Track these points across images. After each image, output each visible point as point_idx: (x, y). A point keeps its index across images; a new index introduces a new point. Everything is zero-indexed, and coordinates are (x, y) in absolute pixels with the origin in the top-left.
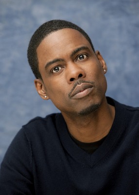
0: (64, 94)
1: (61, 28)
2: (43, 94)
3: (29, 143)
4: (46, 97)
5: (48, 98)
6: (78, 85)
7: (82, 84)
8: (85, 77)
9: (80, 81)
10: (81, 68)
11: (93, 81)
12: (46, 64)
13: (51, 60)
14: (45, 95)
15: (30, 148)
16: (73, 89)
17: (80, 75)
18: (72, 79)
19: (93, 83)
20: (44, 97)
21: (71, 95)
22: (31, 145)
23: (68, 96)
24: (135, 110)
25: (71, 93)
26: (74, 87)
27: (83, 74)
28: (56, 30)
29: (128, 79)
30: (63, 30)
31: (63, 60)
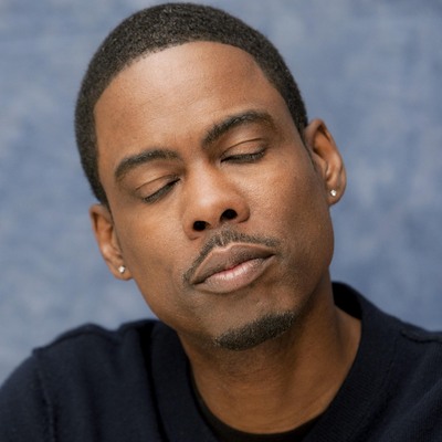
0: (170, 272)
1: (181, 41)
2: (114, 259)
3: (50, 410)
4: (122, 269)
5: (127, 274)
6: (217, 250)
7: (232, 244)
8: (246, 219)
9: (224, 234)
10: (234, 189)
11: (276, 235)
12: (118, 162)
13: (134, 150)
14: (120, 262)
15: (51, 430)
16: (199, 260)
17: (229, 214)
18: (199, 226)
19: (271, 243)
20: (117, 268)
21: (193, 278)
22: (56, 419)
23: (181, 279)
24: (429, 341)
25: (192, 270)
26: (204, 255)
27: (238, 208)
28: (163, 44)
29: (415, 231)
30: (185, 46)
31: (174, 155)
